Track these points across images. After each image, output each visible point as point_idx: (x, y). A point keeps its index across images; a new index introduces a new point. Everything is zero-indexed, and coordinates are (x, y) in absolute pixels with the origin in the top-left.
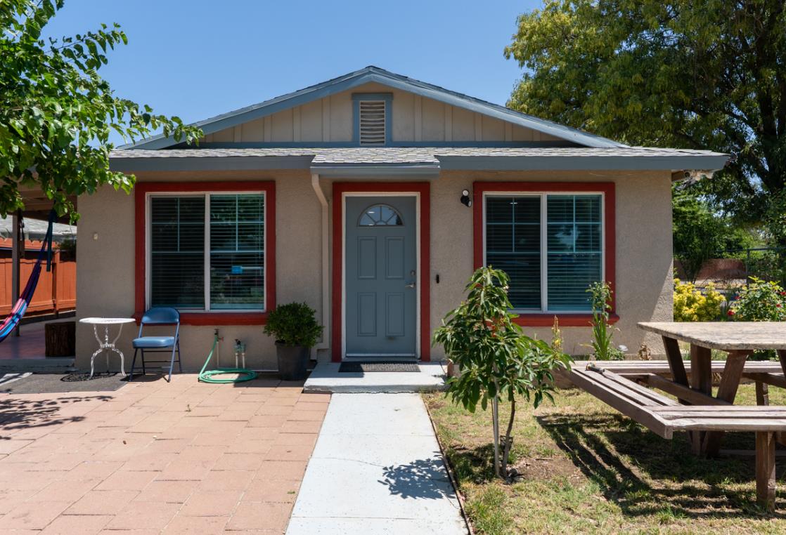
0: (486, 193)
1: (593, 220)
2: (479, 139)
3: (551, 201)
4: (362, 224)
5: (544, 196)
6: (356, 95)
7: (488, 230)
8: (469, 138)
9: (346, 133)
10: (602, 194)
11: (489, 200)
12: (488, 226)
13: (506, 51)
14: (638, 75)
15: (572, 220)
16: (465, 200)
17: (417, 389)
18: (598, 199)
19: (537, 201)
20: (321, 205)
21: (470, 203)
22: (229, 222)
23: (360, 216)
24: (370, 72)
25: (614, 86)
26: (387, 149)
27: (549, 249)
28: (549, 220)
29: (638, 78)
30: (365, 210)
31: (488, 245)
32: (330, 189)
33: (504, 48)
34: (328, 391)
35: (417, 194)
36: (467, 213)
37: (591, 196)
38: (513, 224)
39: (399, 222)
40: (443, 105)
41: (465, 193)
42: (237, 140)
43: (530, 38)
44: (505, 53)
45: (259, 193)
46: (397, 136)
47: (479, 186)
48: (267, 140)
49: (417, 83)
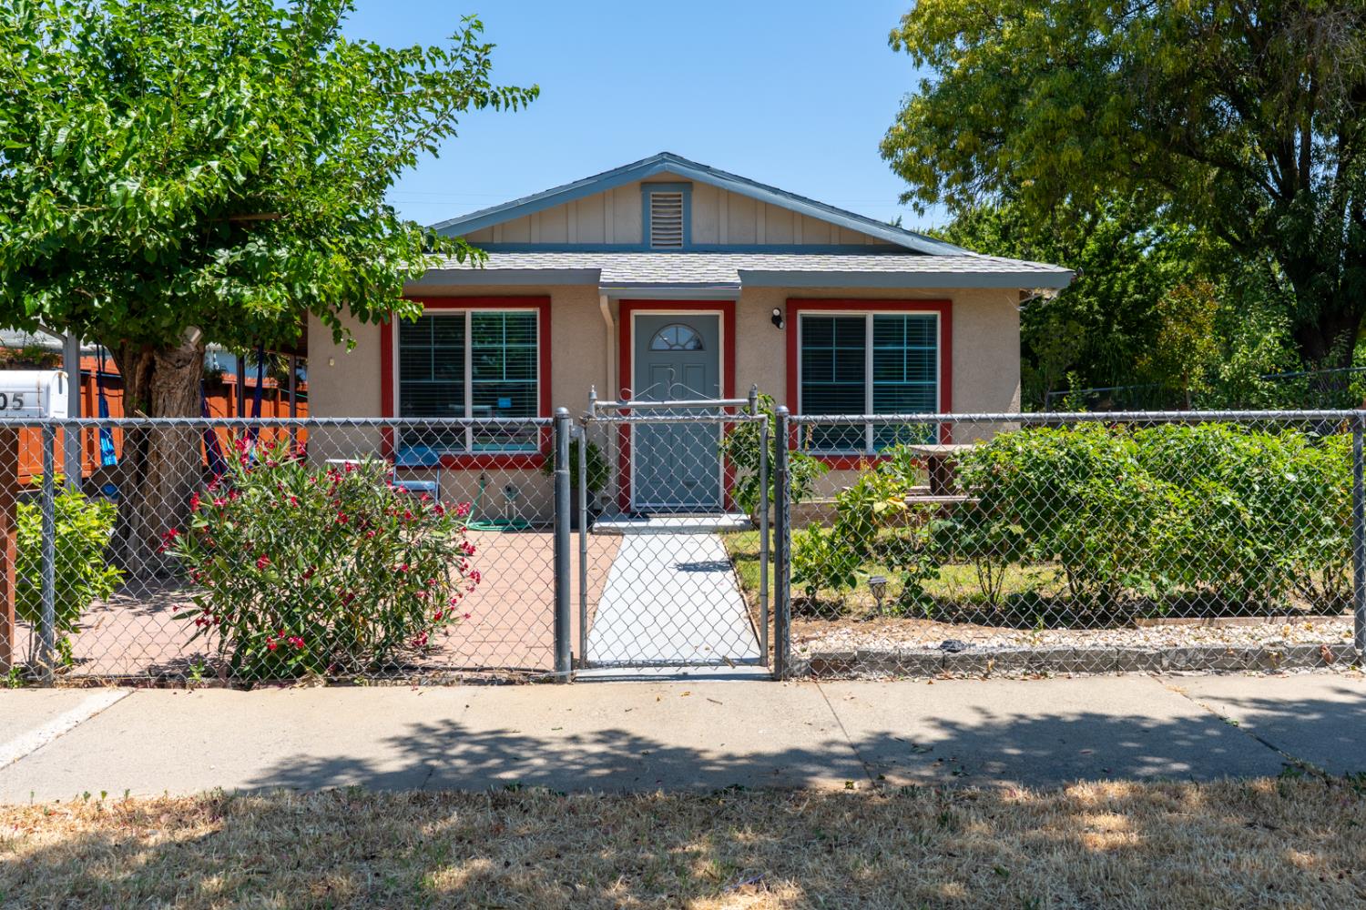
0: (801, 312)
1: (929, 344)
2: (798, 242)
3: (877, 320)
4: (654, 347)
5: (870, 315)
6: (646, 185)
7: (804, 356)
8: (787, 241)
9: (634, 233)
10: (938, 313)
11: (805, 320)
12: (804, 351)
13: (892, 38)
14: (1078, 107)
15: (902, 344)
16: (776, 320)
17: (715, 530)
18: (934, 319)
19: (863, 320)
20: (606, 325)
21: (782, 325)
22: (495, 346)
23: (653, 337)
24: (664, 160)
25: (1046, 121)
26: (683, 256)
27: (875, 379)
28: (875, 344)
29: (1076, 111)
30: (657, 333)
31: (804, 374)
32: (616, 307)
33: (889, 32)
34: (619, 533)
35: (720, 313)
36: (779, 336)
37: (927, 316)
38: (834, 348)
39: (699, 347)
40: (755, 202)
41: (776, 312)
42: (497, 240)
43: (929, 23)
44: (891, 41)
45: (530, 310)
46: (697, 238)
47: (793, 303)
48: (535, 240)
49: (722, 175)
